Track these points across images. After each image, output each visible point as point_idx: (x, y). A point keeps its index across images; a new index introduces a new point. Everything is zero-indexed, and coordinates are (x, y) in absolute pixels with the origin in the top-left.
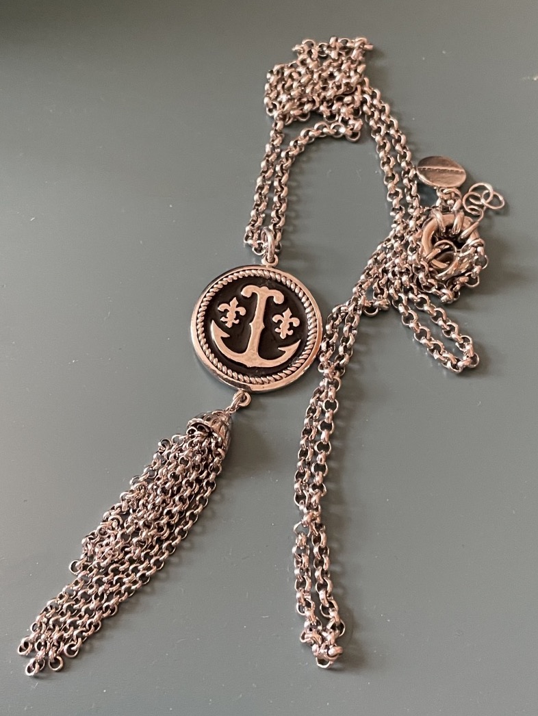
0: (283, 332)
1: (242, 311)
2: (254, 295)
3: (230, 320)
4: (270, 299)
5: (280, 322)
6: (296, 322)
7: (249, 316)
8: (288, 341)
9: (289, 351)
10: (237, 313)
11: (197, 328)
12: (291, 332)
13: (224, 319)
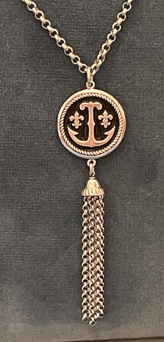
0: (105, 124)
1: (82, 118)
3: (77, 124)
4: (95, 108)
5: (103, 119)
6: (111, 117)
7: (86, 119)
8: (109, 128)
10: (80, 120)
11: (61, 133)
12: (109, 123)
13: (73, 125)
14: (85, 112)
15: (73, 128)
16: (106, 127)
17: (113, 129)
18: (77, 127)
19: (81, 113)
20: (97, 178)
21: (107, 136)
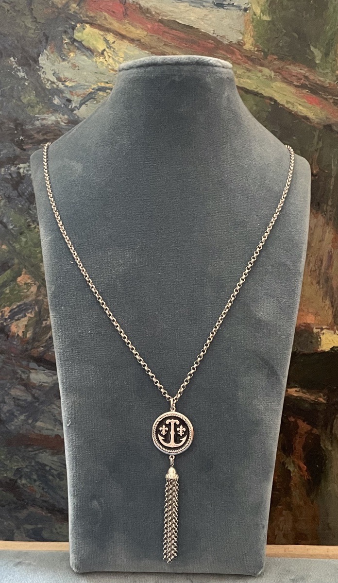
0: (181, 433)
1: (167, 429)
2: (170, 423)
3: (164, 433)
4: (175, 424)
5: (179, 430)
6: (184, 429)
7: (170, 430)
8: (183, 436)
9: (184, 440)
10: (166, 430)
11: (154, 438)
12: (183, 433)
13: (162, 433)
14: (169, 426)
15: (161, 435)
16: (181, 435)
17: (185, 438)
18: (164, 435)
19: (167, 426)
20: (175, 467)
21: (182, 441)
